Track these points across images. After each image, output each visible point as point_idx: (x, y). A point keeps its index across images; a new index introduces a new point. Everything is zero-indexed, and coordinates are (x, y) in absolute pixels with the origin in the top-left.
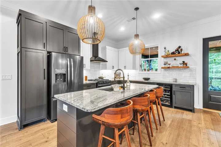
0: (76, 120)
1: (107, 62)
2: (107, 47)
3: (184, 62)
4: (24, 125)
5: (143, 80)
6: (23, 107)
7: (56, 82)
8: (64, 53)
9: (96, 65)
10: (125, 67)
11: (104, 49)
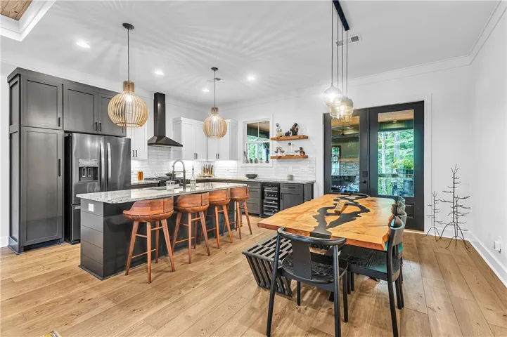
0: (102, 218)
1: (182, 146)
2: (182, 119)
3: (301, 148)
4: (24, 247)
5: (247, 179)
6: (24, 219)
7: (80, 180)
8: (96, 132)
9: (160, 151)
10: (218, 156)
11: (177, 122)
